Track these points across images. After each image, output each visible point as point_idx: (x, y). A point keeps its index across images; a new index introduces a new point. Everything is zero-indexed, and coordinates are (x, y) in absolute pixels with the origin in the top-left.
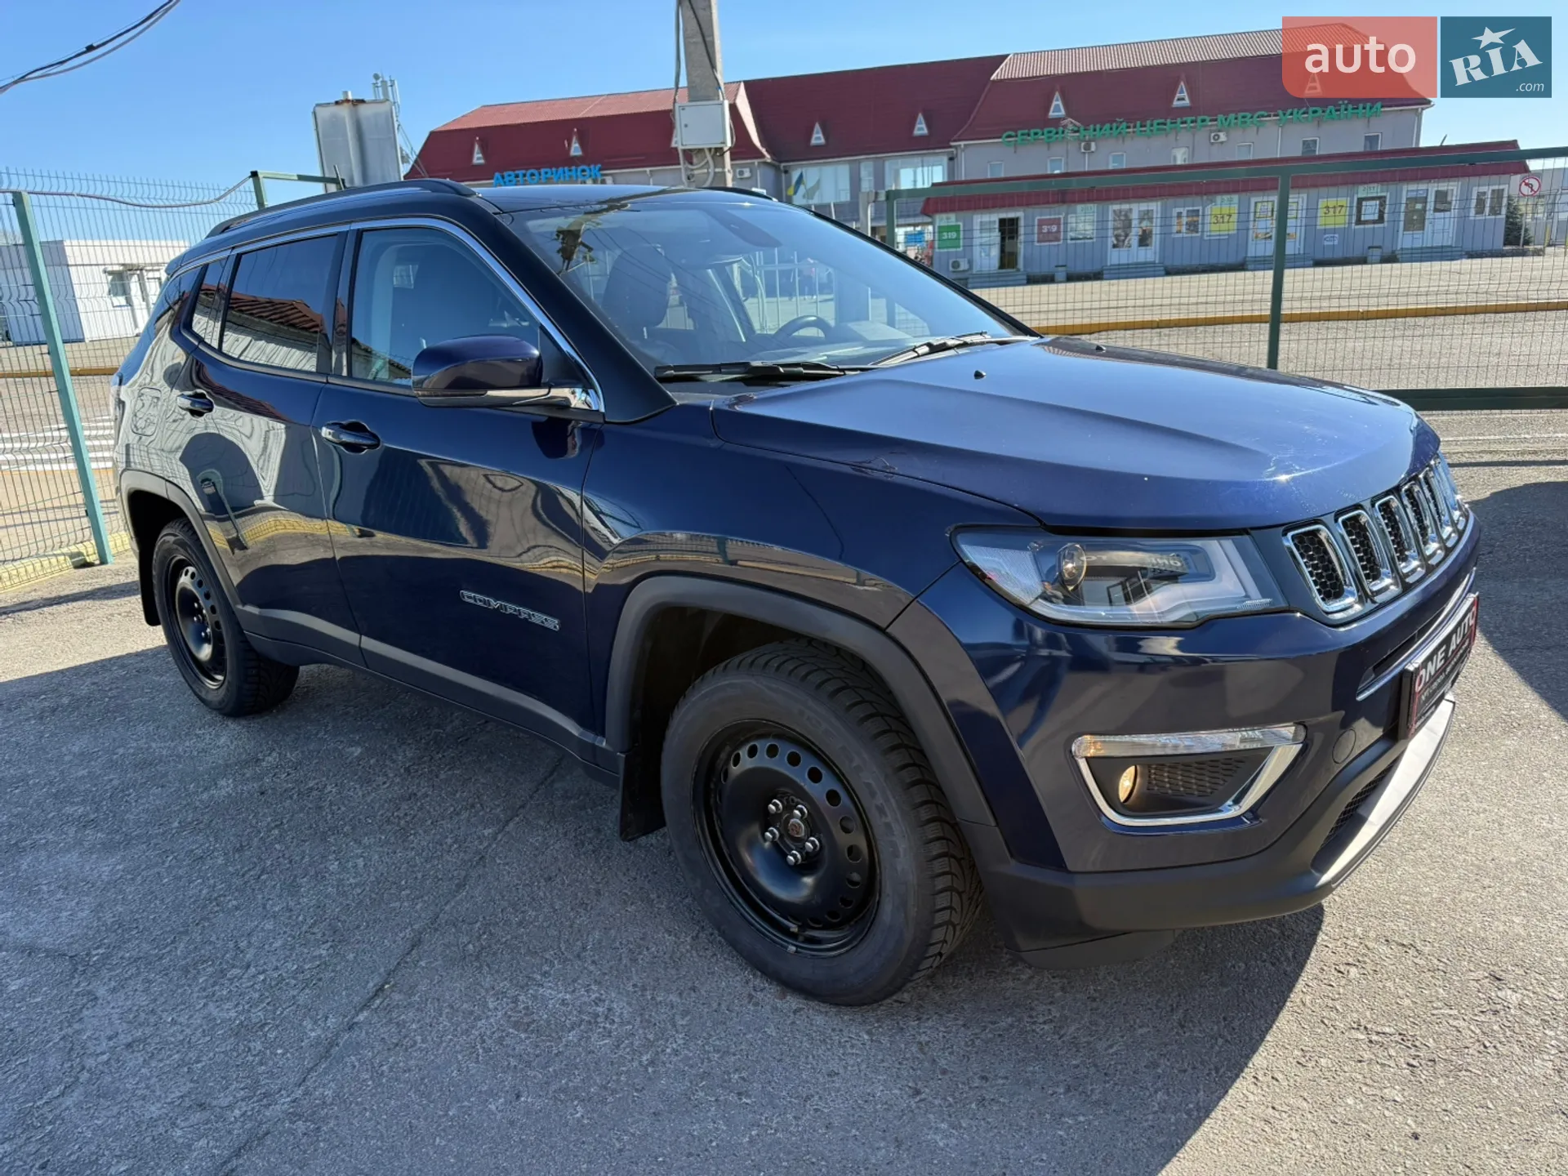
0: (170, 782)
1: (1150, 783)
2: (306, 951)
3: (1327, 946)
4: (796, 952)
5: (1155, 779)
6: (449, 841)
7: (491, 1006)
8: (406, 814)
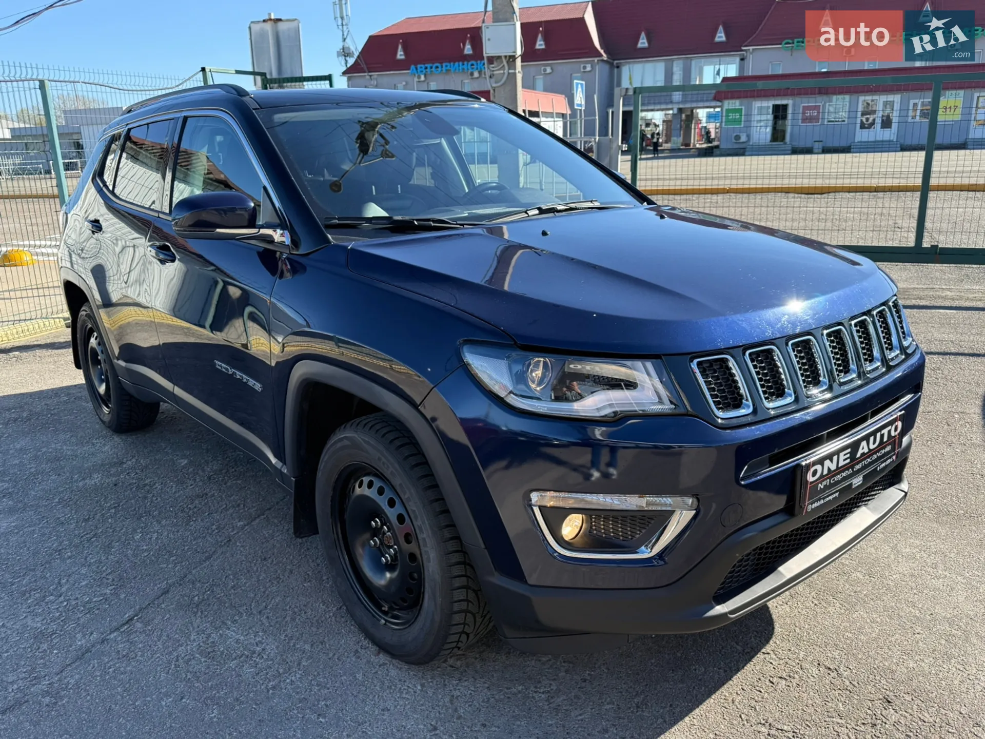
0: (64, 473)
1: (591, 528)
2: (98, 589)
3: (771, 663)
4: (385, 624)
5: (595, 525)
6: (214, 527)
7: (192, 638)
8: (195, 507)
